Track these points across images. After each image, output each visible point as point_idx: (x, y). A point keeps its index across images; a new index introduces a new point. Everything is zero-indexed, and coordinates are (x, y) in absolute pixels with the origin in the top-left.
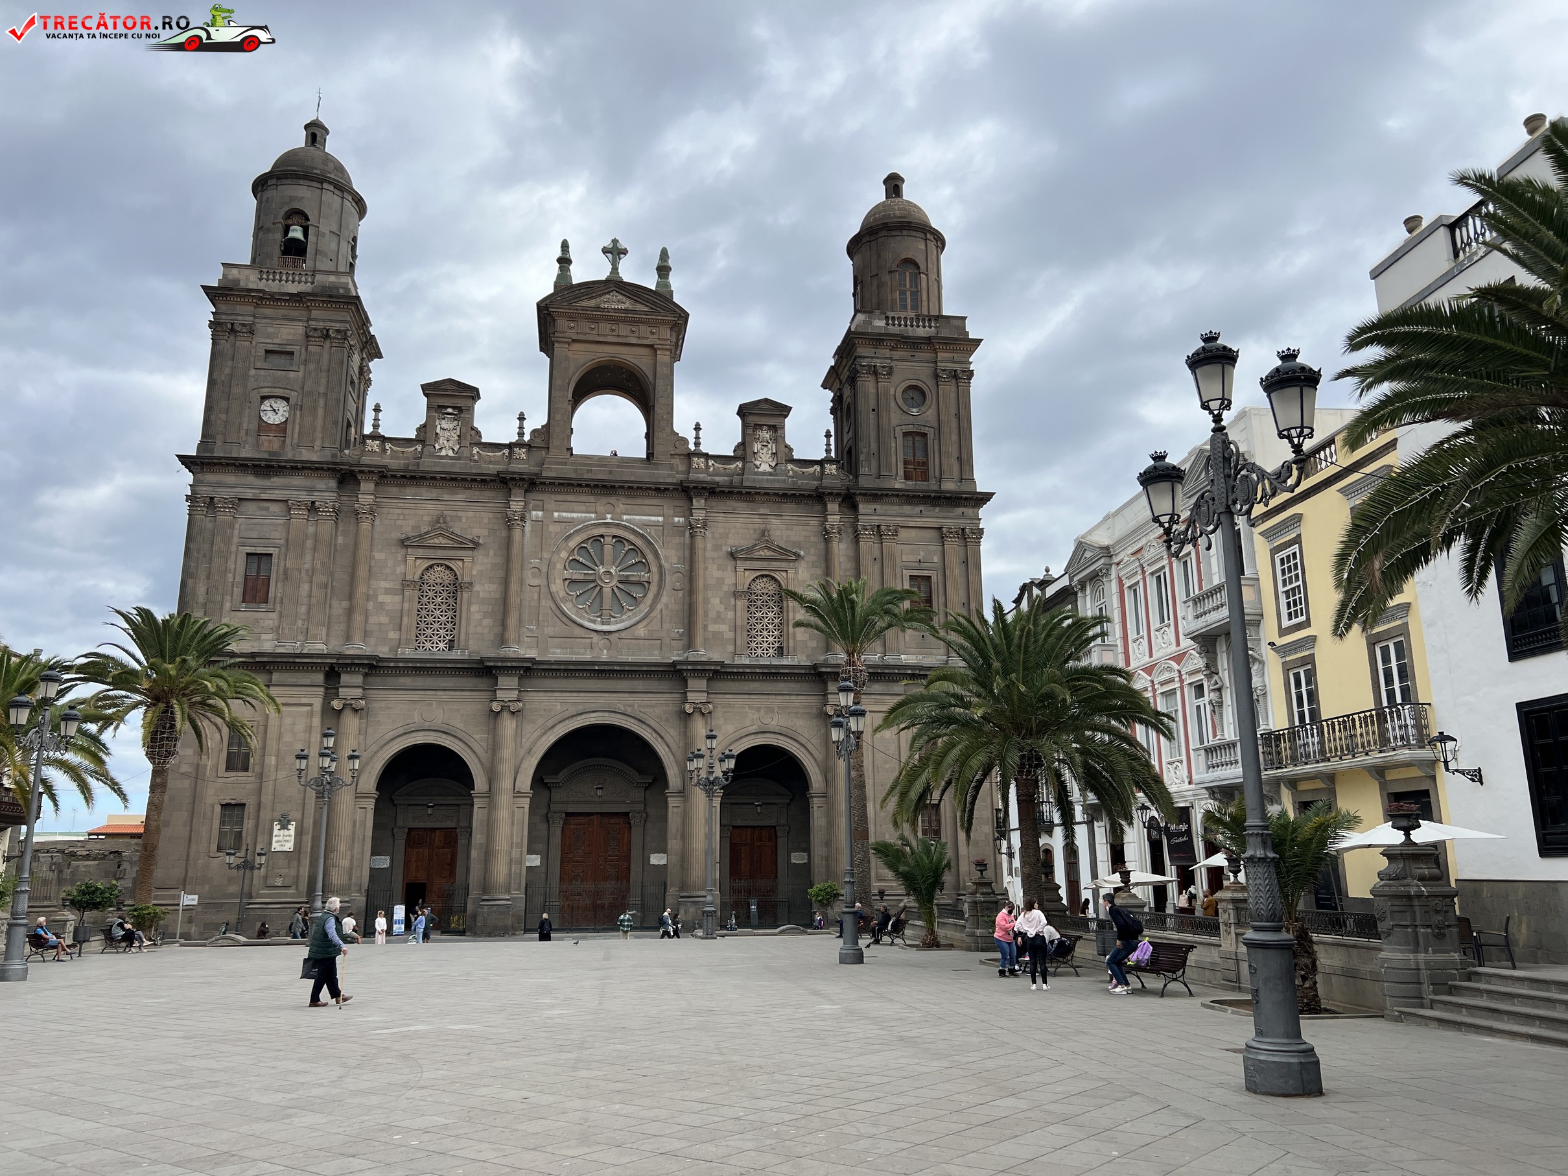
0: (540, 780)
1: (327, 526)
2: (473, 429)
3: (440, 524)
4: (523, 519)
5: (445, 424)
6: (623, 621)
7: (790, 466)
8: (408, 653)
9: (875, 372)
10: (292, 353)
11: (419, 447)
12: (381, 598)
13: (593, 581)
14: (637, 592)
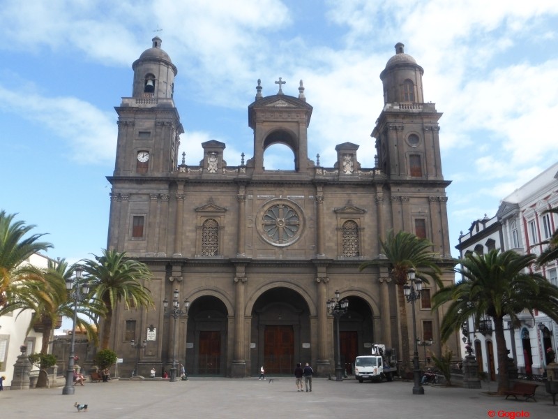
0: (254, 311)
1: (165, 204)
2: (223, 161)
3: (211, 202)
4: (244, 198)
5: (211, 159)
6: (288, 242)
7: (359, 172)
8: (199, 257)
9: (395, 129)
10: (149, 133)
11: (201, 170)
12: (187, 234)
13: (275, 225)
14: (294, 229)
